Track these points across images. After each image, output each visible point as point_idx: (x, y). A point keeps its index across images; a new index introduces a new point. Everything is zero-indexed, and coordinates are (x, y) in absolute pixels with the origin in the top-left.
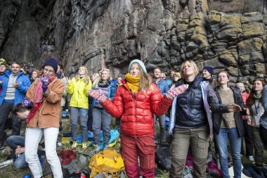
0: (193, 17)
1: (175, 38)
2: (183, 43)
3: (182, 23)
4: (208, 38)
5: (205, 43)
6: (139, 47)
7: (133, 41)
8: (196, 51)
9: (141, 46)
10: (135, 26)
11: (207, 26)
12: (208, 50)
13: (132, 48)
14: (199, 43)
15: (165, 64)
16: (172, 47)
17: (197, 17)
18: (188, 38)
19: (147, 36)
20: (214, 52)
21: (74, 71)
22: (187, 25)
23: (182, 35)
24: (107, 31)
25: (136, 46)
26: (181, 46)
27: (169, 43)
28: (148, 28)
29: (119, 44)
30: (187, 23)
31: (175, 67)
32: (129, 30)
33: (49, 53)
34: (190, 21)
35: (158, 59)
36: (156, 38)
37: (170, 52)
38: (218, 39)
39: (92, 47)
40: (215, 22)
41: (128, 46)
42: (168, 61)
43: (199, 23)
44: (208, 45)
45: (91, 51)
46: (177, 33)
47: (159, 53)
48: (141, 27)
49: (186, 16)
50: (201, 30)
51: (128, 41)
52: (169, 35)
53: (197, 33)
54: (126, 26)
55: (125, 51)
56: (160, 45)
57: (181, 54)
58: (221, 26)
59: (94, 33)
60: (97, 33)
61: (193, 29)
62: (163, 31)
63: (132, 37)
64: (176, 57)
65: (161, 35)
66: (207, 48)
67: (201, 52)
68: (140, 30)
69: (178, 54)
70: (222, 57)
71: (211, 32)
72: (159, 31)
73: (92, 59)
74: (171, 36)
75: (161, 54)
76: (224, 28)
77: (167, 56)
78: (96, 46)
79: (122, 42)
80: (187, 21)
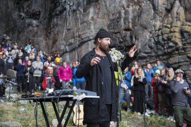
0: (173, 24)
1: (160, 37)
2: (166, 42)
3: (166, 27)
4: (182, 41)
5: (180, 44)
6: (134, 39)
7: (128, 33)
8: (174, 48)
9: (136, 38)
10: (130, 21)
11: (182, 32)
12: (181, 49)
13: (128, 38)
14: (176, 44)
15: (153, 54)
16: (158, 44)
17: (176, 25)
18: (169, 39)
19: (140, 32)
20: (185, 51)
21: (68, 50)
22: (169, 30)
23: (165, 36)
24: (103, 18)
25: (131, 37)
26: (165, 44)
27: (156, 40)
28: (141, 26)
29: (116, 33)
30: (169, 28)
31: (161, 57)
32: (125, 23)
33: (35, 29)
34: (171, 27)
35: (148, 50)
36: (147, 35)
37: (157, 47)
38: (188, 43)
39: (88, 31)
40: (187, 32)
41: (124, 36)
42: (156, 53)
43: (177, 30)
44: (182, 45)
45: (88, 35)
46: (162, 34)
47: (149, 47)
48: (135, 23)
49: (169, 23)
50: (178, 35)
51: (124, 32)
52: (157, 34)
53: (175, 37)
54: (122, 19)
55: (122, 40)
56: (150, 40)
57: (165, 49)
58: (190, 35)
59: (90, 17)
60: (92, 18)
61: (172, 34)
62: (152, 31)
63: (127, 29)
64: (161, 50)
65: (151, 33)
66: (181, 48)
67: (177, 49)
68: (134, 24)
69: (163, 49)
70: (188, 55)
71: (184, 37)
72: (150, 30)
73: (90, 42)
74: (158, 36)
75: (151, 48)
77: (155, 49)
78: (93, 30)
79: (119, 32)
80: (169, 26)
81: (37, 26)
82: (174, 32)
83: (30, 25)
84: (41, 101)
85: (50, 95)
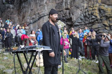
0: (94, 5)
1: (87, 13)
2: (90, 16)
3: (90, 7)
4: (100, 15)
5: (99, 17)
6: (71, 15)
7: (68, 11)
8: (95, 20)
9: (72, 14)
10: (69, 4)
11: (100, 10)
12: (99, 20)
13: (68, 14)
14: (96, 17)
15: (83, 23)
16: (86, 17)
17: (96, 6)
18: (92, 14)
19: (75, 10)
20: (102, 21)
21: (32, 22)
22: (92, 9)
23: (90, 13)
24: (52, 3)
25: (70, 14)
26: (90, 17)
27: (85, 15)
28: (75, 7)
29: (60, 11)
30: (92, 8)
31: (87, 25)
32: (65, 5)
33: (12, 10)
34: (93, 7)
35: (80, 21)
36: (79, 12)
37: (85, 19)
38: (103, 16)
39: (44, 10)
40: (102, 10)
41: (65, 13)
42: (84, 22)
43: (97, 8)
44: (100, 18)
45: (43, 13)
46: (88, 11)
47: (80, 19)
48: (71, 5)
49: (92, 4)
50: (97, 11)
51: (65, 10)
52: (85, 11)
53: (96, 13)
54: (64, 3)
55: (64, 15)
56: (81, 15)
57: (90, 20)
58: (104, 11)
59: (45, 2)
60: (46, 3)
61: (94, 11)
62: (82, 9)
63: (67, 9)
64: (88, 21)
65: (81, 11)
66: (99, 19)
67: (97, 20)
68: (71, 6)
69: (88, 20)
70: (104, 23)
71: (101, 13)
72: (80, 9)
73: (45, 17)
74: (86, 12)
75: (81, 19)
76: (105, 12)
77: (84, 20)
78: (47, 10)
79: (62, 11)
80: (92, 6)
81: (13, 8)
82: (95, 10)
83: (8, 7)
84: (17, 53)
85: (22, 49)
